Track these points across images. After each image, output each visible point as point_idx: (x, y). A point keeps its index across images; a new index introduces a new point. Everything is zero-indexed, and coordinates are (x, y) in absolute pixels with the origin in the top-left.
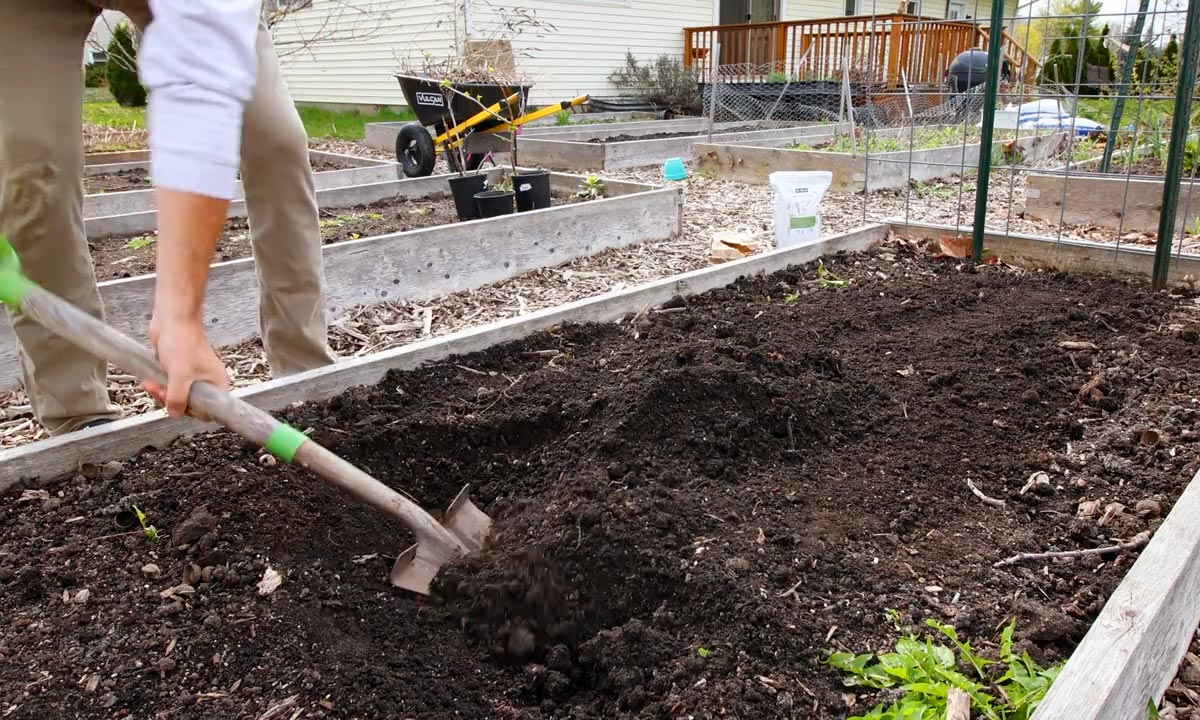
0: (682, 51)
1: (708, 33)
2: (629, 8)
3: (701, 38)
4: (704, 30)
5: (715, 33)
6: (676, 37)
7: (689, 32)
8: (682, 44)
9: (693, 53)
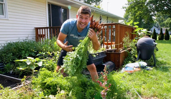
0: (35, 35)
1: (44, 29)
2: (8, 20)
3: (44, 31)
4: (42, 28)
5: (48, 29)
6: (31, 31)
7: (37, 29)
8: (35, 33)
9: (39, 36)
